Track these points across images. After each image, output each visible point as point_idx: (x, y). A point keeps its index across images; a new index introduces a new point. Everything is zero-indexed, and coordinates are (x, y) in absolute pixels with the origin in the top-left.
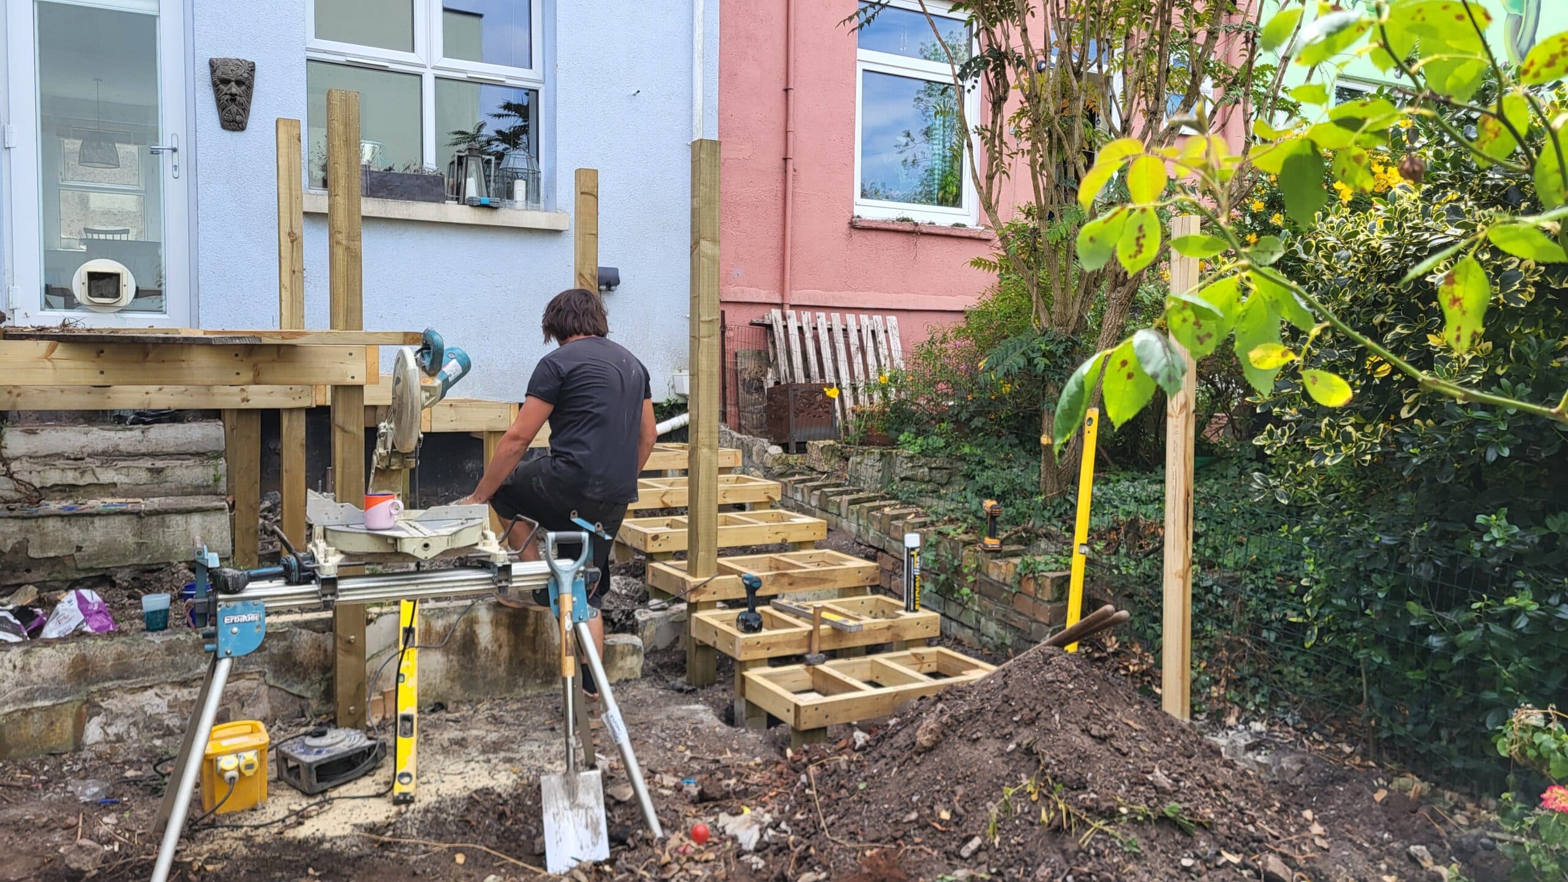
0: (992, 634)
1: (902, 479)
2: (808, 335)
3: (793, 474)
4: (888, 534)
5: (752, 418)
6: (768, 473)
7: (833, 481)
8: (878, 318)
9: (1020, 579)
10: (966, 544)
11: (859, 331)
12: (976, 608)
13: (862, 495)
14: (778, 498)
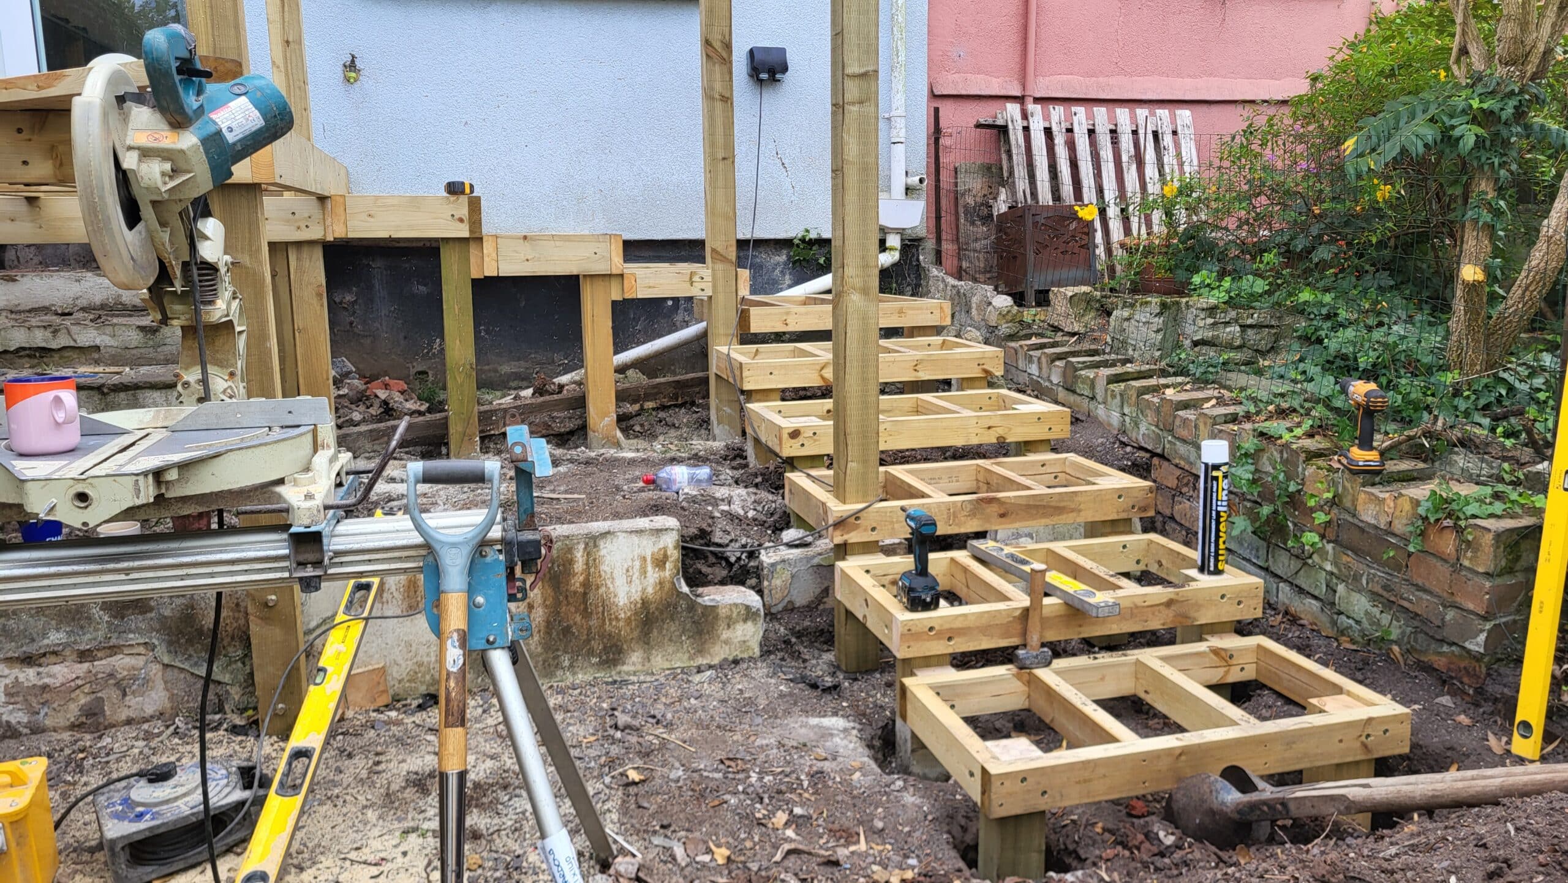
0: (1359, 614)
1: (1196, 344)
2: (1060, 140)
3: (1028, 337)
4: (1171, 431)
5: (977, 260)
6: (991, 337)
7: (1086, 346)
8: (1163, 113)
9: (1425, 526)
10: (1312, 456)
11: (1135, 132)
12: (1329, 567)
13: (1129, 368)
14: (999, 372)
